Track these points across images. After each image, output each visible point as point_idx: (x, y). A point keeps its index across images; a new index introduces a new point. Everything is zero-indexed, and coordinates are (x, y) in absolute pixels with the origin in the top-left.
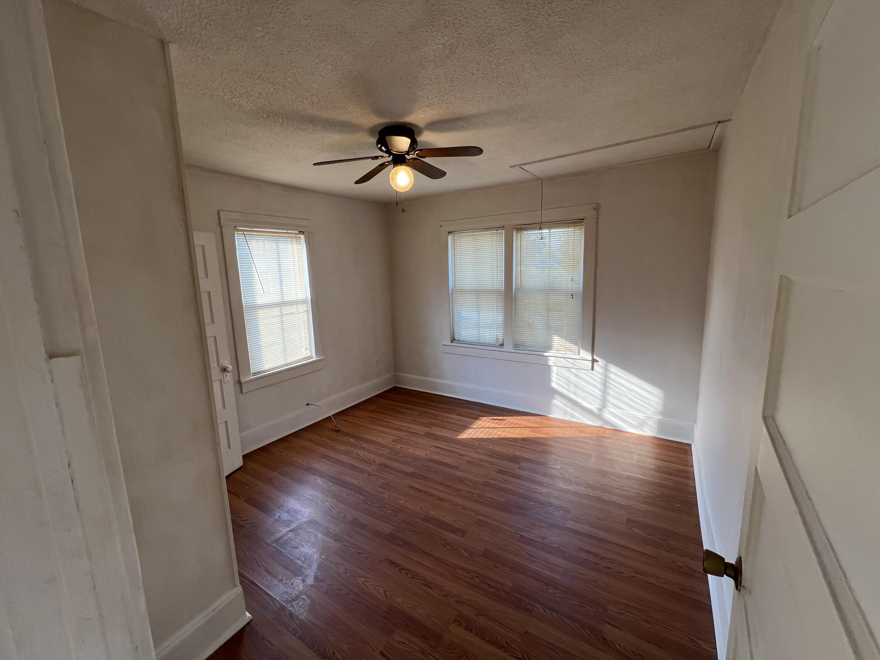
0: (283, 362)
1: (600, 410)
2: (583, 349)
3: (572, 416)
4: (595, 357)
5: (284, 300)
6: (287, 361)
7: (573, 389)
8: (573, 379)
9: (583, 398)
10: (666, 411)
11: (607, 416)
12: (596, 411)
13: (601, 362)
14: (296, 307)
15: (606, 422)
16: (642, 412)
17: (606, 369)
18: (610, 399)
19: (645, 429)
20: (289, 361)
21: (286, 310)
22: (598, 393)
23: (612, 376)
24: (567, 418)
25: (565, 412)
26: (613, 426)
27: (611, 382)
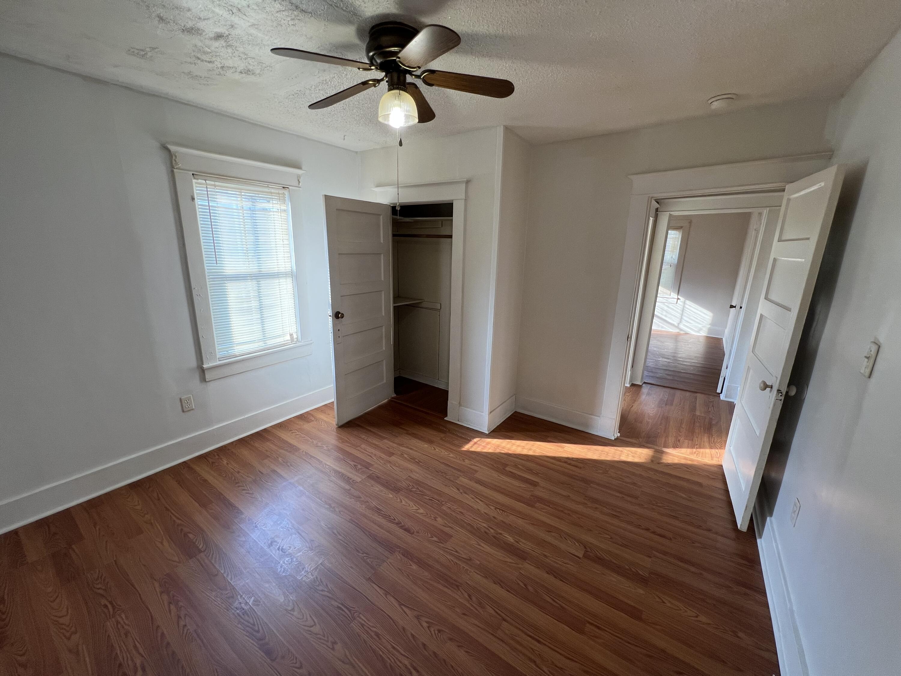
1: (679, 324)
2: (673, 292)
3: (662, 327)
4: (679, 297)
7: (664, 313)
8: (666, 308)
9: (669, 318)
10: (713, 324)
11: (681, 326)
12: (676, 325)
13: (682, 299)
15: (681, 330)
16: (700, 324)
17: (684, 303)
18: (684, 318)
19: (701, 332)
22: (679, 315)
23: (687, 306)
24: (660, 329)
25: (659, 326)
26: (685, 331)
27: (687, 310)
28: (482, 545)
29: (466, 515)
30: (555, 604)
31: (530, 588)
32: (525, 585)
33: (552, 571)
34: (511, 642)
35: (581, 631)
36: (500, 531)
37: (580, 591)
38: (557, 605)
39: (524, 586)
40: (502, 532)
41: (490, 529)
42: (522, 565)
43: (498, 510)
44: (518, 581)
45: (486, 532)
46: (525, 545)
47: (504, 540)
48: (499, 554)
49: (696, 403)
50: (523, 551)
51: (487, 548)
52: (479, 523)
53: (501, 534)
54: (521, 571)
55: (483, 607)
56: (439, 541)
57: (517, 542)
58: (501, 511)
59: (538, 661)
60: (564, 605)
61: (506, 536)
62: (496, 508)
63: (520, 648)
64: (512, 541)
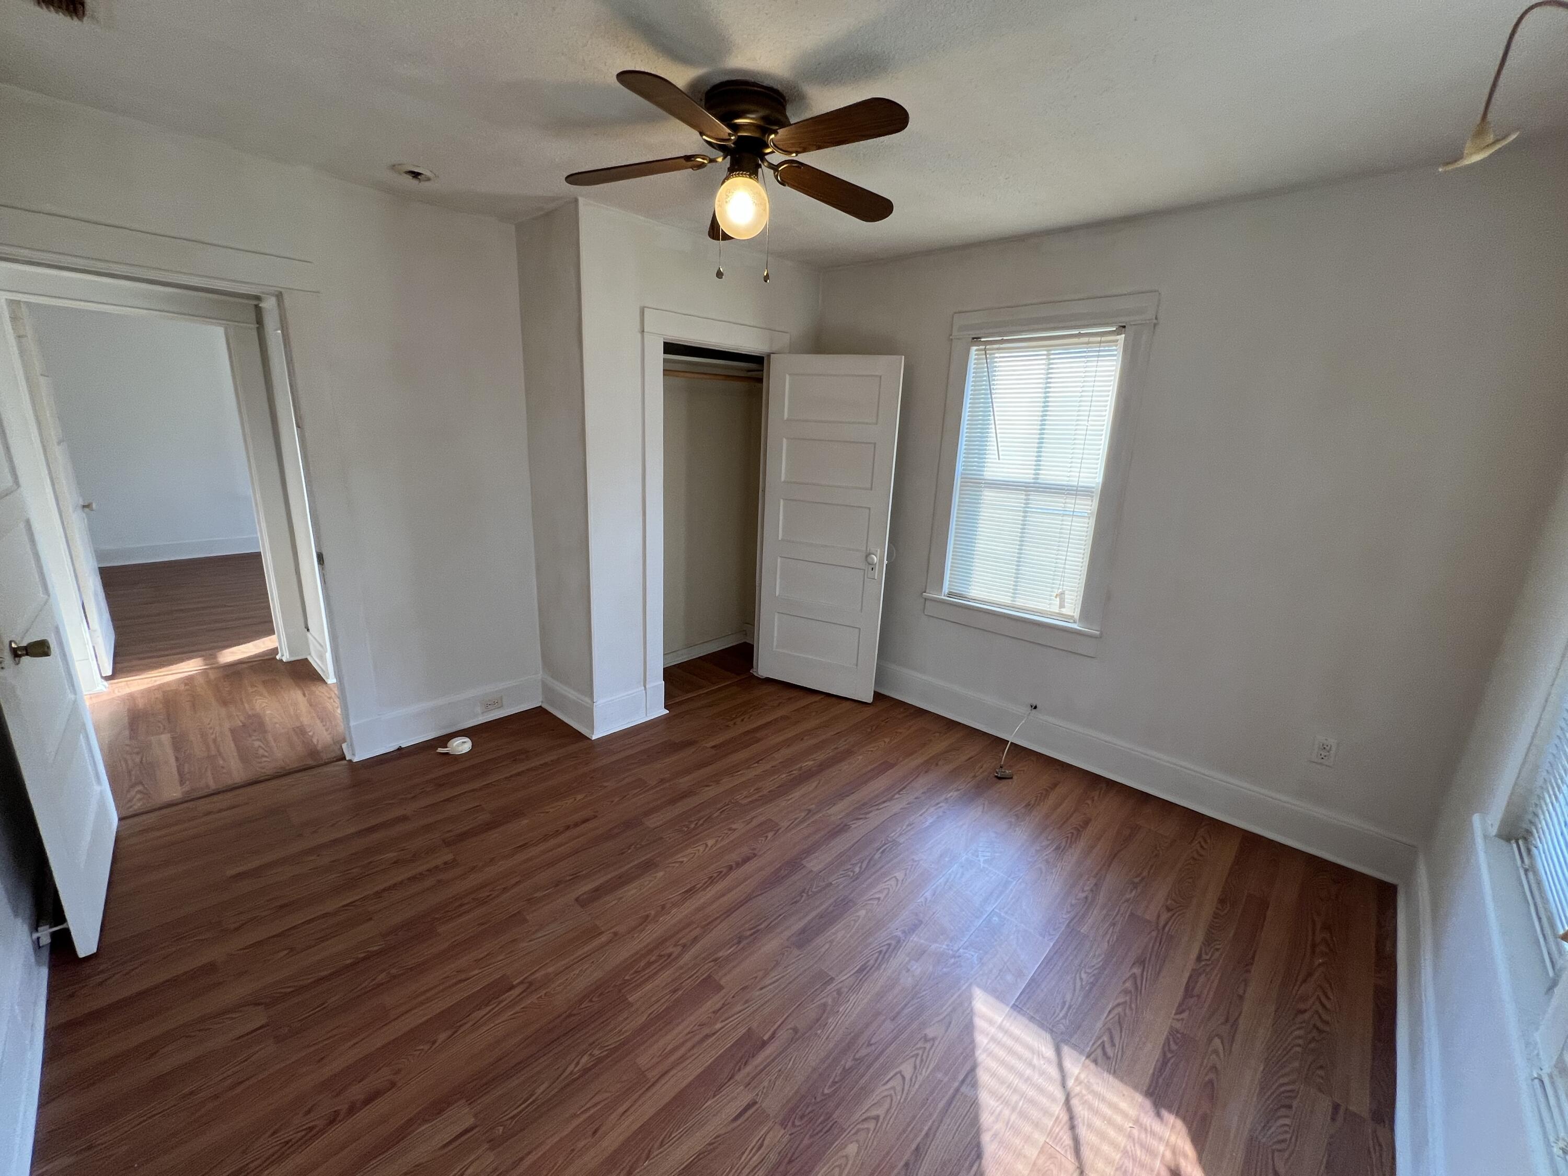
0: (1007, 600)
5: (1039, 481)
6: (1014, 601)
14: (1063, 501)
20: (1019, 602)
21: (1039, 501)
49: (177, 759)
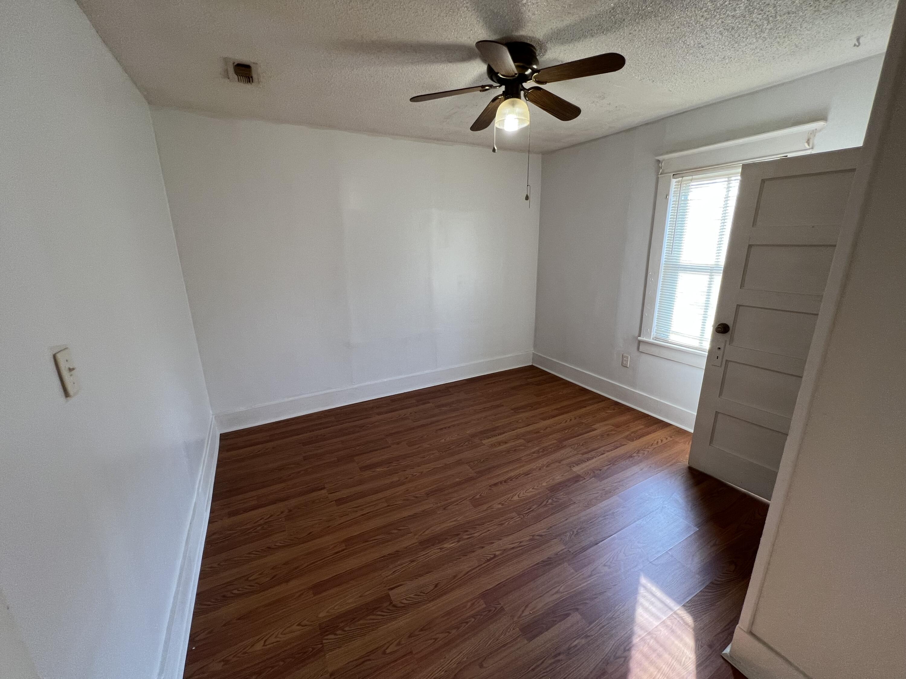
28: (454, 523)
29: (496, 527)
30: (373, 538)
31: (396, 531)
32: (400, 530)
33: (396, 555)
34: (374, 503)
35: (345, 541)
36: (461, 543)
37: (367, 563)
38: (371, 539)
39: (400, 528)
40: (459, 544)
41: (469, 536)
42: (417, 539)
43: (492, 556)
44: (405, 528)
45: (467, 531)
46: (434, 553)
47: (450, 540)
48: (438, 529)
50: (428, 547)
51: (449, 524)
52: (481, 532)
53: (458, 542)
54: (411, 534)
55: (404, 500)
56: (474, 498)
57: (441, 549)
58: (488, 558)
59: (355, 509)
60: (367, 543)
61: (453, 544)
62: (495, 556)
63: (368, 505)
64: (445, 546)
